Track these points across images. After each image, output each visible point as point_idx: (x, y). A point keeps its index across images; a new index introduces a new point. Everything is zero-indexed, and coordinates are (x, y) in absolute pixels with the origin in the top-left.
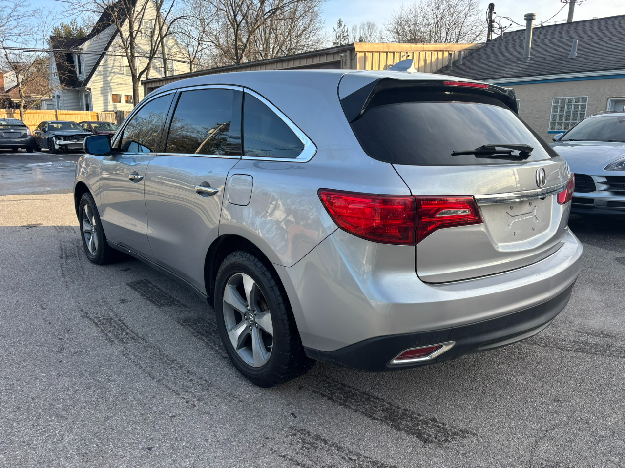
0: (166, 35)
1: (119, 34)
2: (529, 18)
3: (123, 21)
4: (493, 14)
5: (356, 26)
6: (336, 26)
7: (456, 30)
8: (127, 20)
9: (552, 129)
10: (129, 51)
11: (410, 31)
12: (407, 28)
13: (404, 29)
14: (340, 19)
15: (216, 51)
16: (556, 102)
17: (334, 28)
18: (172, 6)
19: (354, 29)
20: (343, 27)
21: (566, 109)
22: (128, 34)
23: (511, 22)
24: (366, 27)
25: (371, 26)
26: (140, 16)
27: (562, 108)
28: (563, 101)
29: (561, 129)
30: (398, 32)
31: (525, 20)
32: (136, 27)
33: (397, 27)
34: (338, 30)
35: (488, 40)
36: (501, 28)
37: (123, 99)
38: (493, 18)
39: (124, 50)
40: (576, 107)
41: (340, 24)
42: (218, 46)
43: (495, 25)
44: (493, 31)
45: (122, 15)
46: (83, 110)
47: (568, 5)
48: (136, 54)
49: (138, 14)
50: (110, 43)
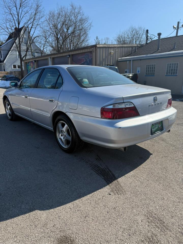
0: (32, 43)
1: (15, 43)
2: (159, 34)
3: (17, 38)
4: (148, 34)
5: (102, 39)
6: (96, 39)
7: (139, 40)
8: (18, 38)
9: (166, 74)
10: (19, 49)
11: (123, 40)
12: (121, 40)
13: (120, 39)
14: (97, 37)
15: (51, 49)
16: (168, 65)
17: (95, 40)
18: (34, 32)
19: (102, 40)
20: (98, 39)
21: (171, 67)
22: (18, 43)
23: (154, 36)
24: (106, 39)
25: (108, 39)
26: (23, 36)
27: (170, 67)
28: (170, 64)
29: (170, 74)
30: (118, 41)
31: (158, 35)
32: (21, 40)
33: (118, 39)
34: (96, 40)
35: (146, 43)
36: (151, 39)
37: (17, 67)
38: (148, 35)
39: (17, 49)
40: (175, 66)
41: (97, 38)
42: (52, 47)
43: (148, 37)
44: (148, 40)
45: (16, 36)
46: (3, 71)
47: (176, 30)
48: (21, 50)
49: (22, 36)
50: (12, 46)
